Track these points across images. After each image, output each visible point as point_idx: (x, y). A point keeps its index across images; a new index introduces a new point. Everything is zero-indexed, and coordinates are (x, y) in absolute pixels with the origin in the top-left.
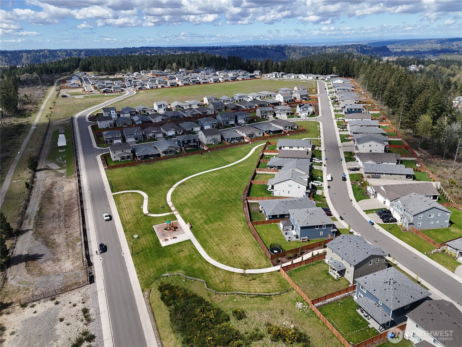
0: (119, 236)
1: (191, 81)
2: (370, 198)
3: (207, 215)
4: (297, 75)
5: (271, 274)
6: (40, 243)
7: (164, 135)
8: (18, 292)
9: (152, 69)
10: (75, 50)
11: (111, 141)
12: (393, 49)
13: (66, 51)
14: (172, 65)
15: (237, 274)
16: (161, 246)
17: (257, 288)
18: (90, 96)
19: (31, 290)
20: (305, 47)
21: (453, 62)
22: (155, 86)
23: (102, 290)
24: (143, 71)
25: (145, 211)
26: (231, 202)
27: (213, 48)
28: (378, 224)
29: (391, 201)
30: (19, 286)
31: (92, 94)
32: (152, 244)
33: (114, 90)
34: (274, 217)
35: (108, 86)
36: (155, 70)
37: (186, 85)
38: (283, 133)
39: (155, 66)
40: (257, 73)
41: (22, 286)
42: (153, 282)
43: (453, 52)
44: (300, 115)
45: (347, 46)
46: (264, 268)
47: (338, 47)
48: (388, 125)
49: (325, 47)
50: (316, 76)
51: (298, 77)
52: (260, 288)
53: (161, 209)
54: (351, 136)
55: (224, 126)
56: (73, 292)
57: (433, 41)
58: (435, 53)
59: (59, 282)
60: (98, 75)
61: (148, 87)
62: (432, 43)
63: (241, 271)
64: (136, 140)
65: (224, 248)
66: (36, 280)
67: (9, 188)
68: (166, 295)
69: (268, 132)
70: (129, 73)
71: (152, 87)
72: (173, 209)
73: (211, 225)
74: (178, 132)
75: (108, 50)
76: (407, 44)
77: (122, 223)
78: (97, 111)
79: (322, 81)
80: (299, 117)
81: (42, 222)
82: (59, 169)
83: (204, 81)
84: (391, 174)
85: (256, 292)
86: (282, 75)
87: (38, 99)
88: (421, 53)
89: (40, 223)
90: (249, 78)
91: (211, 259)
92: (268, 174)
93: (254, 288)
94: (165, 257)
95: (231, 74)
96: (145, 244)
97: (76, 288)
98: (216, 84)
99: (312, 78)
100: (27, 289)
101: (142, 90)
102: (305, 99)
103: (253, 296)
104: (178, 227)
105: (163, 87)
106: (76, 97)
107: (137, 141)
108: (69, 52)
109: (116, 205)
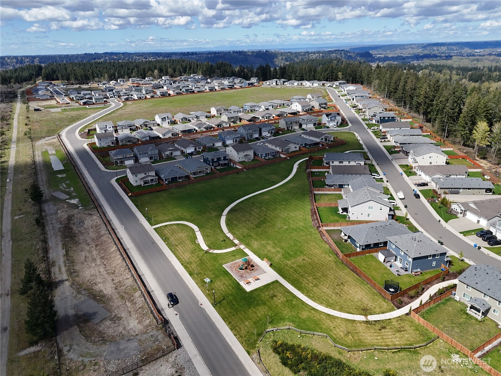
0: (186, 281)
1: (184, 90)
2: (458, 218)
3: (282, 248)
4: (300, 82)
5: (401, 320)
6: (86, 298)
7: (182, 152)
8: (84, 369)
9: (130, 77)
10: (27, 57)
11: (122, 162)
12: (375, 54)
13: (16, 57)
14: (153, 72)
15: (360, 322)
16: (246, 291)
17: (394, 340)
18: (69, 109)
19: (102, 364)
20: (287, 53)
21: (443, 66)
22: (144, 96)
23: (196, 356)
24: (121, 79)
25: (204, 247)
26: (302, 230)
27: (188, 54)
28: (484, 247)
29: (488, 220)
30: (82, 361)
31: (71, 106)
32: (233, 289)
33: (96, 102)
34: (368, 246)
35: (87, 97)
36: (133, 78)
37: (178, 94)
38: (321, 146)
39: (134, 74)
40: (254, 80)
41: (86, 360)
42: (257, 340)
43: (435, 56)
44: (327, 125)
45: (330, 51)
46: (388, 312)
47: (322, 53)
48: (429, 134)
49: (308, 53)
50: (322, 83)
51: (302, 84)
52: (398, 339)
53: (222, 243)
54: (398, 147)
55: (248, 140)
56: (159, 362)
57: (414, 46)
58: (418, 58)
59: (135, 350)
60: (67, 85)
61: (136, 97)
62: (414, 48)
63: (362, 318)
64: (150, 159)
65: (325, 288)
66: (102, 349)
67: (12, 226)
68: (288, 358)
69: (304, 145)
70: (105, 82)
71: (140, 97)
72: (236, 242)
73: (294, 260)
74: (197, 148)
75: (67, 56)
76: (389, 50)
77: (182, 264)
78: (86, 126)
79: (330, 88)
80: (328, 127)
81: (75, 268)
82: (68, 199)
83: (198, 89)
84: (469, 189)
85: (395, 345)
86: (284, 82)
87: (7, 114)
88: (404, 58)
89: (73, 269)
90: (247, 86)
91: (317, 304)
92: (329, 194)
93: (390, 340)
94: (258, 305)
95: (226, 82)
96: (224, 289)
97: (161, 357)
98: (212, 93)
99: (317, 85)
100: (96, 364)
101: (129, 101)
102: (324, 108)
103: (394, 350)
104: (255, 265)
105: (152, 97)
106: (52, 110)
107: (152, 160)
108: (19, 59)
109: (165, 242)
